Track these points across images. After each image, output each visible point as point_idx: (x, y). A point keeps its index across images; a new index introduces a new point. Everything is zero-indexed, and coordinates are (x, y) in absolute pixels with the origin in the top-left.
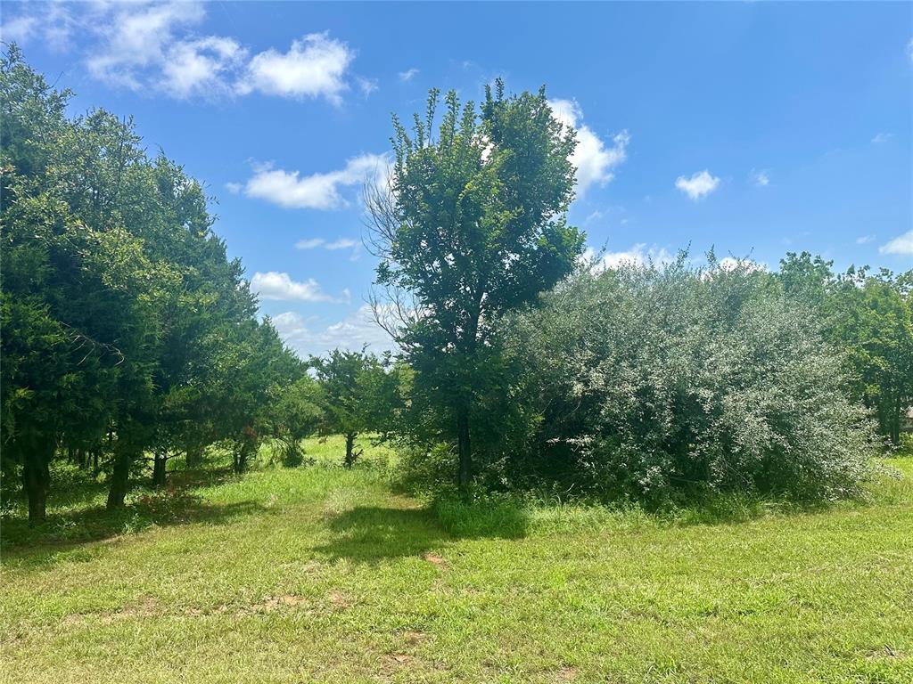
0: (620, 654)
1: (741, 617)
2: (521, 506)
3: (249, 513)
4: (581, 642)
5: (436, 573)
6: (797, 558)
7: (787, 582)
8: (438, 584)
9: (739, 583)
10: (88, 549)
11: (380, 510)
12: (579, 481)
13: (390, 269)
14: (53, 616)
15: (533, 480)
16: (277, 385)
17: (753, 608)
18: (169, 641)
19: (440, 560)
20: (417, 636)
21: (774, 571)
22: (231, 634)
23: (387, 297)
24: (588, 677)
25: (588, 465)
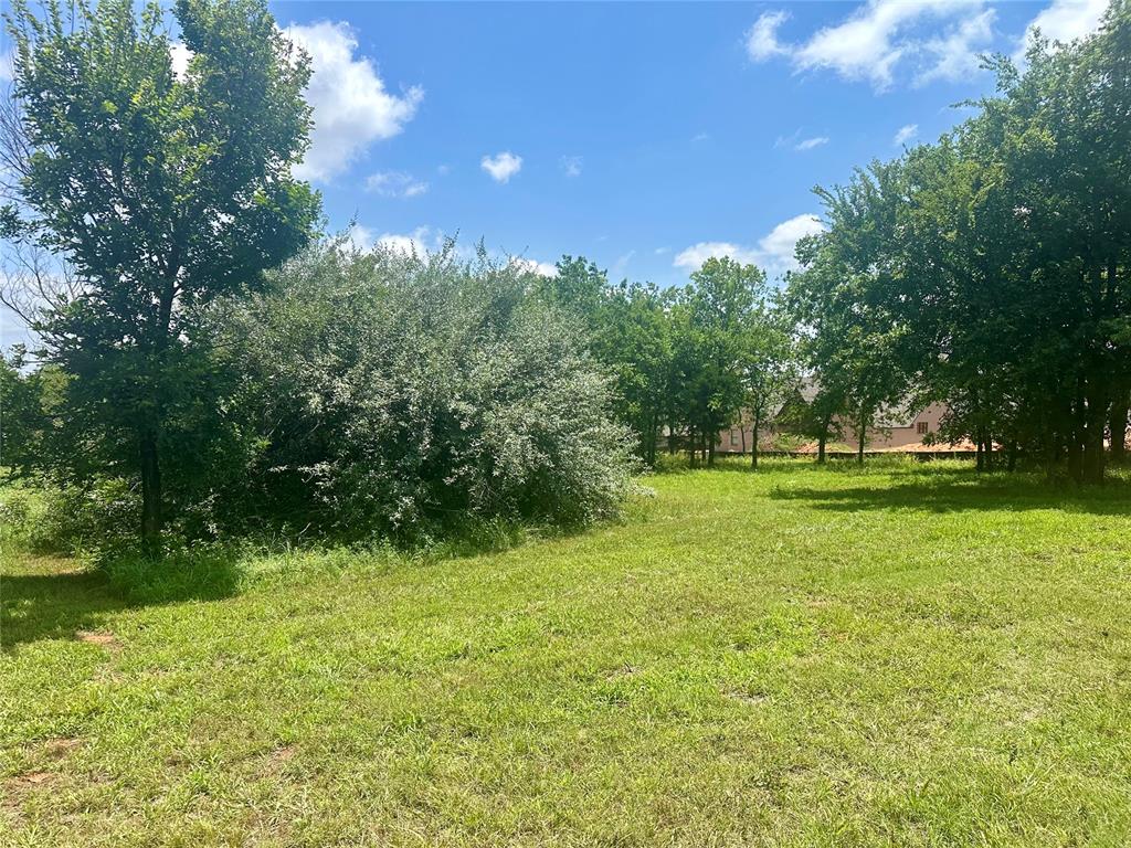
0: (351, 719)
1: (491, 654)
2: (233, 557)
4: (304, 713)
5: (102, 655)
6: (553, 585)
7: (541, 610)
8: (103, 671)
9: (493, 618)
11: (11, 579)
12: (316, 520)
13: (20, 217)
15: (254, 523)
17: (504, 643)
19: (110, 639)
20: (67, 743)
23: (18, 261)
24: (310, 753)
25: (325, 499)
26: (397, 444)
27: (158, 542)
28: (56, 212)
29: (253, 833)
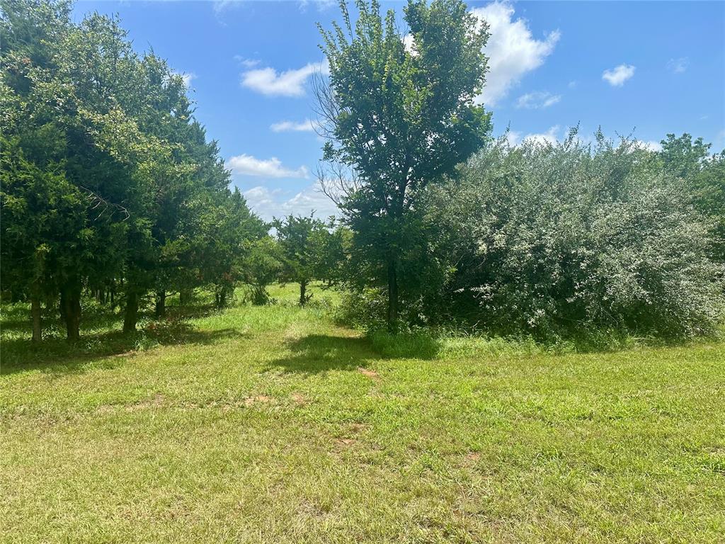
0: (515, 444)
1: (611, 421)
2: (435, 337)
3: (230, 337)
4: (484, 435)
5: (371, 382)
6: (659, 380)
7: (650, 397)
9: (610, 396)
10: (111, 359)
11: (327, 337)
12: (483, 319)
13: (334, 148)
14: (91, 406)
15: (446, 318)
16: (248, 241)
17: (620, 415)
18: (176, 425)
19: (374, 374)
21: (639, 389)
22: (221, 421)
24: (490, 459)
25: (488, 307)
26: (536, 273)
27: (395, 324)
28: (349, 143)
29: (459, 498)
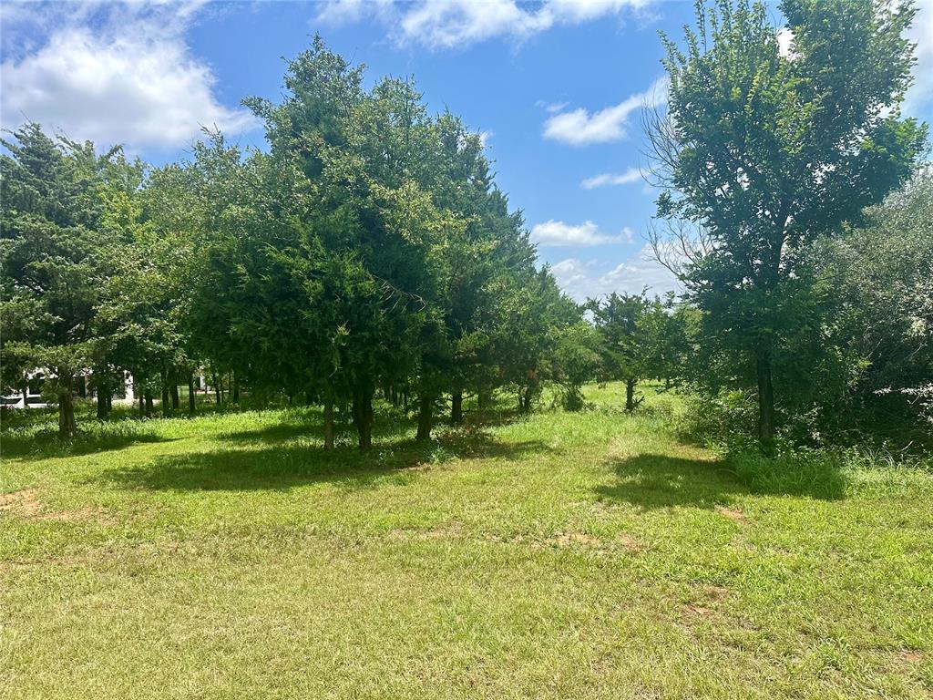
3: (537, 452)
4: (928, 624)
10: (404, 473)
11: (666, 458)
12: (920, 439)
13: (672, 200)
14: (382, 530)
16: (556, 329)
18: (475, 562)
19: (740, 516)
20: (717, 590)
22: (528, 563)
23: (669, 232)
27: (770, 443)
28: (695, 191)
